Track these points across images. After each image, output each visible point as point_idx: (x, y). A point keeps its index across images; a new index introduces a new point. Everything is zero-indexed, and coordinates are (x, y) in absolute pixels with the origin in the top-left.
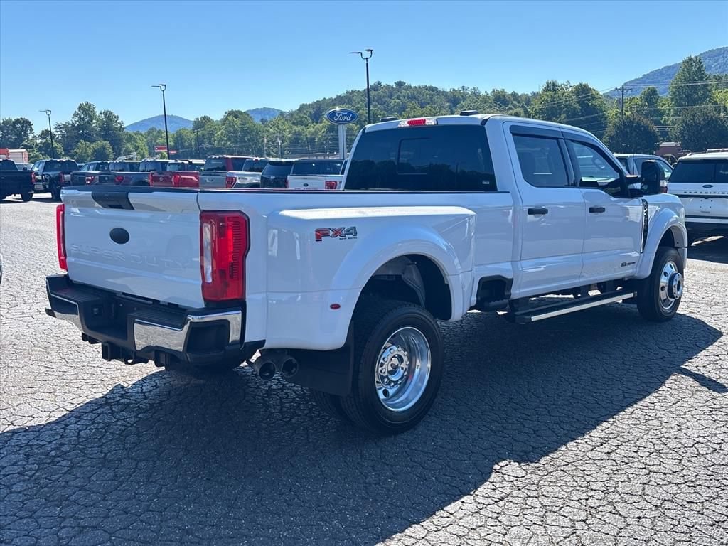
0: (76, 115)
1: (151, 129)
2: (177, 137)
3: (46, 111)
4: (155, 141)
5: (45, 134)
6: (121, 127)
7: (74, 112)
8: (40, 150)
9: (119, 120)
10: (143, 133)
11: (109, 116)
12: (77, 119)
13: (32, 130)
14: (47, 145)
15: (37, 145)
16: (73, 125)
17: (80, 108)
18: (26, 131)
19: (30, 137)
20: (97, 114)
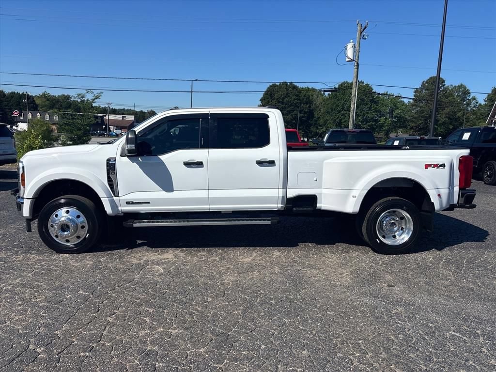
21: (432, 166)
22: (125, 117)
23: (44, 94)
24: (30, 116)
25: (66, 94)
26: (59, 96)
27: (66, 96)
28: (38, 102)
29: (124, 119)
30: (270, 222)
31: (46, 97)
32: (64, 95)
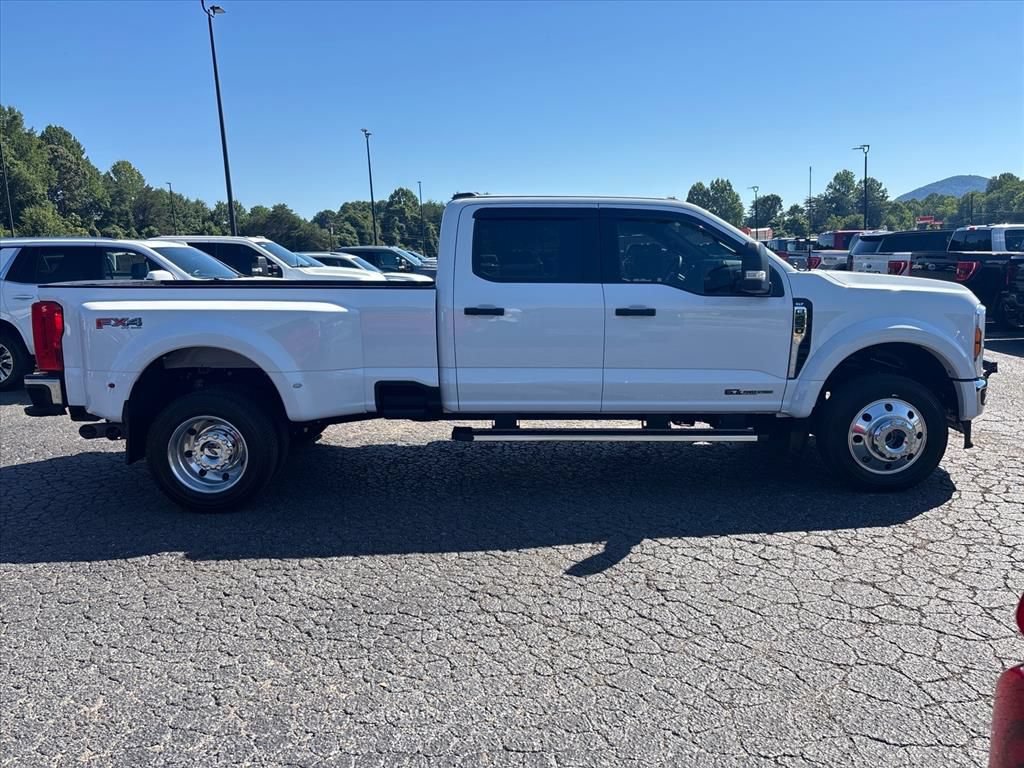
0: (830, 186)
1: (932, 195)
2: (963, 203)
3: (753, 188)
4: (934, 210)
5: (795, 209)
6: (883, 196)
7: (828, 183)
8: (785, 228)
9: (883, 188)
10: (920, 201)
11: (870, 185)
12: (831, 191)
13: (781, 206)
14: (794, 222)
15: (784, 221)
16: (826, 198)
17: (836, 178)
18: (775, 208)
19: (778, 214)
20: (856, 183)
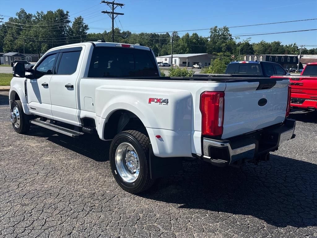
21: (156, 100)
22: (303, 56)
23: (261, 43)
24: (245, 58)
25: (277, 41)
26: (272, 43)
27: (277, 43)
28: (255, 48)
29: (302, 57)
30: (72, 134)
31: (262, 45)
32: (275, 42)
